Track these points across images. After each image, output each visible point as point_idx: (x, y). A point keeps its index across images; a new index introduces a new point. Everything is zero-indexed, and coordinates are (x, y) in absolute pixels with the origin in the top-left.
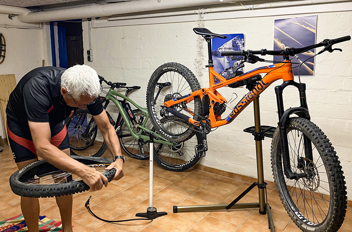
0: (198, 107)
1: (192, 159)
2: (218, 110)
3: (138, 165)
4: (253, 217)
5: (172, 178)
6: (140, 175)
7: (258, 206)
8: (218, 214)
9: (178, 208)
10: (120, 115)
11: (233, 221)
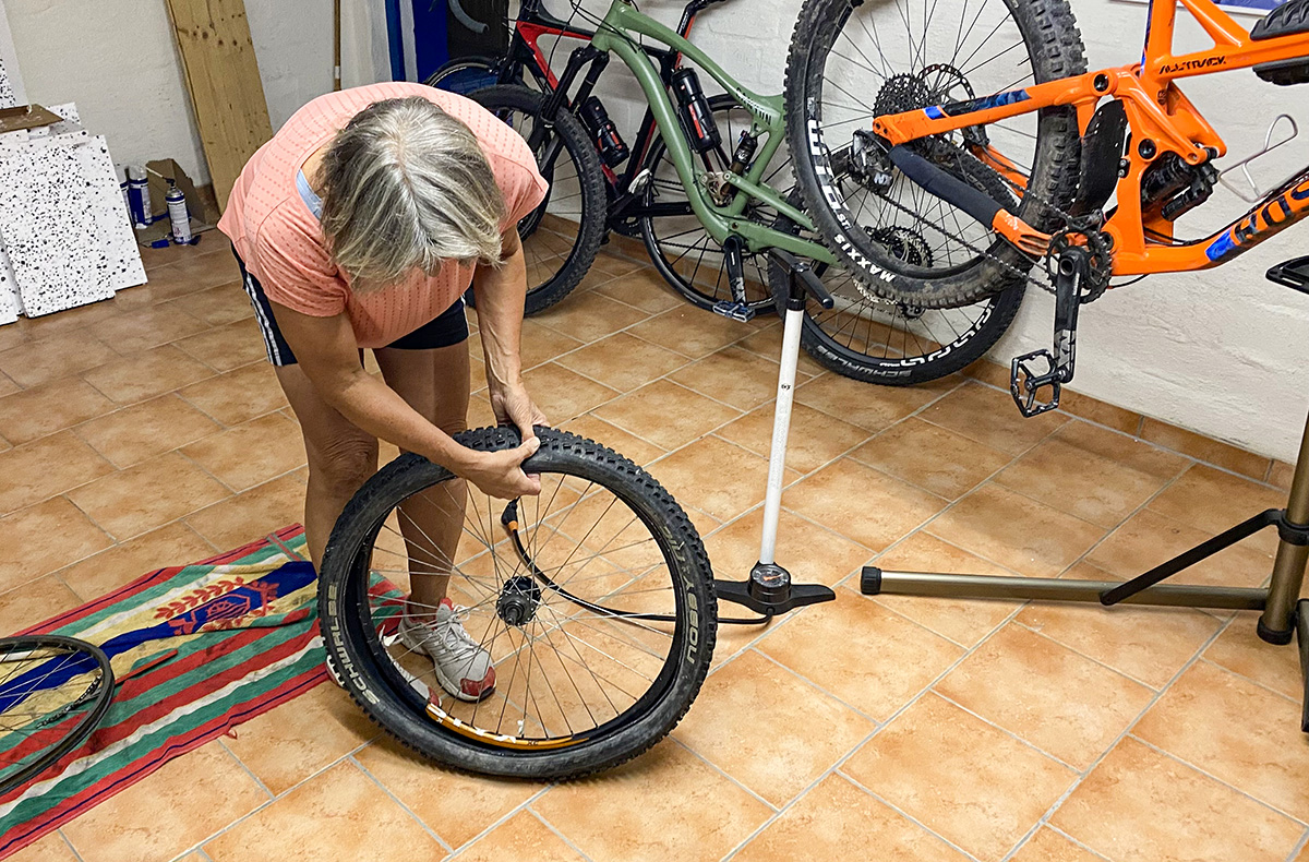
0: (1057, 162)
1: (959, 341)
2: (1163, 193)
3: (714, 342)
4: (1228, 652)
5: (860, 418)
6: (724, 391)
7: (1257, 603)
8: (1058, 617)
9: (884, 575)
10: (650, 119)
11: (1131, 663)
